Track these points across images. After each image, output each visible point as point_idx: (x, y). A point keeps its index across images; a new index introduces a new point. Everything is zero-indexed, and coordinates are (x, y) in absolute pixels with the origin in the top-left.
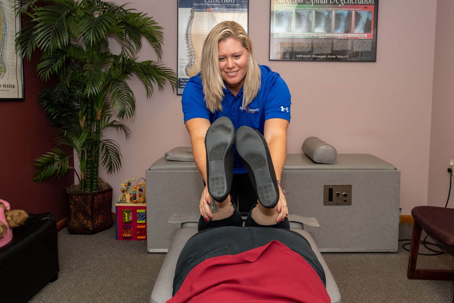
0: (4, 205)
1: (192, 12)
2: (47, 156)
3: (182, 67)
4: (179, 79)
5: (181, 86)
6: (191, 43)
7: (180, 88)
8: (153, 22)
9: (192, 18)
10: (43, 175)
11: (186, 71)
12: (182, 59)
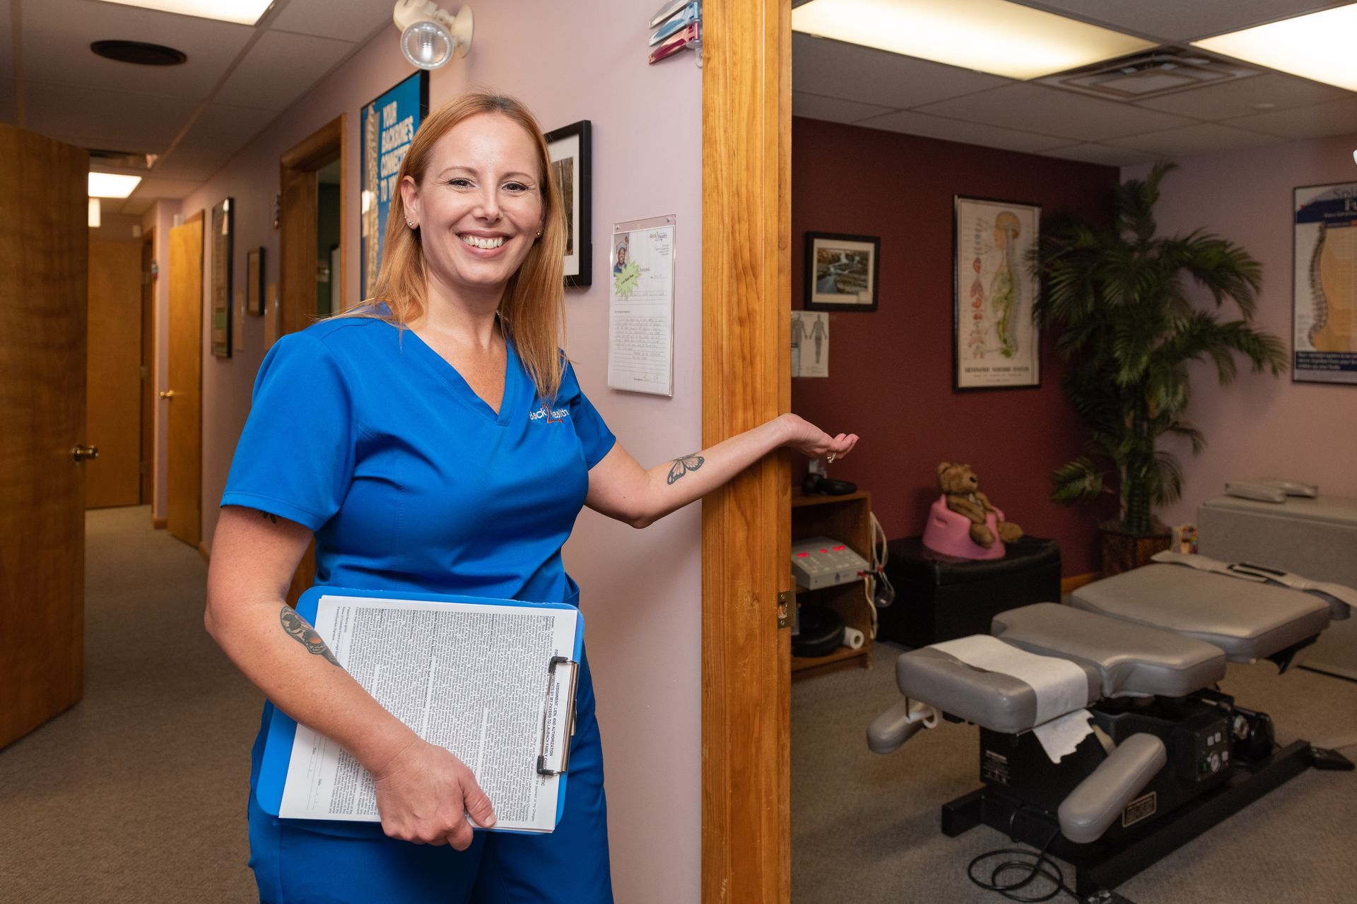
0: (996, 515)
1: (1322, 231)
2: (1071, 468)
3: (1301, 330)
4: (1297, 353)
5: (1300, 366)
6: (1319, 287)
7: (1297, 368)
8: (1245, 256)
9: (1321, 240)
10: (1063, 494)
11: (1310, 337)
12: (1301, 317)
